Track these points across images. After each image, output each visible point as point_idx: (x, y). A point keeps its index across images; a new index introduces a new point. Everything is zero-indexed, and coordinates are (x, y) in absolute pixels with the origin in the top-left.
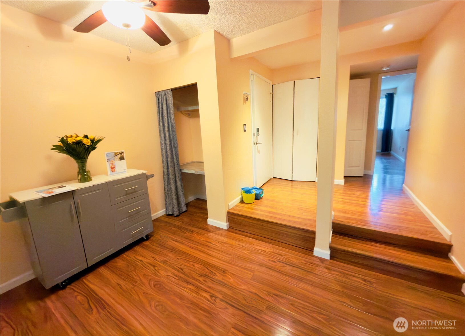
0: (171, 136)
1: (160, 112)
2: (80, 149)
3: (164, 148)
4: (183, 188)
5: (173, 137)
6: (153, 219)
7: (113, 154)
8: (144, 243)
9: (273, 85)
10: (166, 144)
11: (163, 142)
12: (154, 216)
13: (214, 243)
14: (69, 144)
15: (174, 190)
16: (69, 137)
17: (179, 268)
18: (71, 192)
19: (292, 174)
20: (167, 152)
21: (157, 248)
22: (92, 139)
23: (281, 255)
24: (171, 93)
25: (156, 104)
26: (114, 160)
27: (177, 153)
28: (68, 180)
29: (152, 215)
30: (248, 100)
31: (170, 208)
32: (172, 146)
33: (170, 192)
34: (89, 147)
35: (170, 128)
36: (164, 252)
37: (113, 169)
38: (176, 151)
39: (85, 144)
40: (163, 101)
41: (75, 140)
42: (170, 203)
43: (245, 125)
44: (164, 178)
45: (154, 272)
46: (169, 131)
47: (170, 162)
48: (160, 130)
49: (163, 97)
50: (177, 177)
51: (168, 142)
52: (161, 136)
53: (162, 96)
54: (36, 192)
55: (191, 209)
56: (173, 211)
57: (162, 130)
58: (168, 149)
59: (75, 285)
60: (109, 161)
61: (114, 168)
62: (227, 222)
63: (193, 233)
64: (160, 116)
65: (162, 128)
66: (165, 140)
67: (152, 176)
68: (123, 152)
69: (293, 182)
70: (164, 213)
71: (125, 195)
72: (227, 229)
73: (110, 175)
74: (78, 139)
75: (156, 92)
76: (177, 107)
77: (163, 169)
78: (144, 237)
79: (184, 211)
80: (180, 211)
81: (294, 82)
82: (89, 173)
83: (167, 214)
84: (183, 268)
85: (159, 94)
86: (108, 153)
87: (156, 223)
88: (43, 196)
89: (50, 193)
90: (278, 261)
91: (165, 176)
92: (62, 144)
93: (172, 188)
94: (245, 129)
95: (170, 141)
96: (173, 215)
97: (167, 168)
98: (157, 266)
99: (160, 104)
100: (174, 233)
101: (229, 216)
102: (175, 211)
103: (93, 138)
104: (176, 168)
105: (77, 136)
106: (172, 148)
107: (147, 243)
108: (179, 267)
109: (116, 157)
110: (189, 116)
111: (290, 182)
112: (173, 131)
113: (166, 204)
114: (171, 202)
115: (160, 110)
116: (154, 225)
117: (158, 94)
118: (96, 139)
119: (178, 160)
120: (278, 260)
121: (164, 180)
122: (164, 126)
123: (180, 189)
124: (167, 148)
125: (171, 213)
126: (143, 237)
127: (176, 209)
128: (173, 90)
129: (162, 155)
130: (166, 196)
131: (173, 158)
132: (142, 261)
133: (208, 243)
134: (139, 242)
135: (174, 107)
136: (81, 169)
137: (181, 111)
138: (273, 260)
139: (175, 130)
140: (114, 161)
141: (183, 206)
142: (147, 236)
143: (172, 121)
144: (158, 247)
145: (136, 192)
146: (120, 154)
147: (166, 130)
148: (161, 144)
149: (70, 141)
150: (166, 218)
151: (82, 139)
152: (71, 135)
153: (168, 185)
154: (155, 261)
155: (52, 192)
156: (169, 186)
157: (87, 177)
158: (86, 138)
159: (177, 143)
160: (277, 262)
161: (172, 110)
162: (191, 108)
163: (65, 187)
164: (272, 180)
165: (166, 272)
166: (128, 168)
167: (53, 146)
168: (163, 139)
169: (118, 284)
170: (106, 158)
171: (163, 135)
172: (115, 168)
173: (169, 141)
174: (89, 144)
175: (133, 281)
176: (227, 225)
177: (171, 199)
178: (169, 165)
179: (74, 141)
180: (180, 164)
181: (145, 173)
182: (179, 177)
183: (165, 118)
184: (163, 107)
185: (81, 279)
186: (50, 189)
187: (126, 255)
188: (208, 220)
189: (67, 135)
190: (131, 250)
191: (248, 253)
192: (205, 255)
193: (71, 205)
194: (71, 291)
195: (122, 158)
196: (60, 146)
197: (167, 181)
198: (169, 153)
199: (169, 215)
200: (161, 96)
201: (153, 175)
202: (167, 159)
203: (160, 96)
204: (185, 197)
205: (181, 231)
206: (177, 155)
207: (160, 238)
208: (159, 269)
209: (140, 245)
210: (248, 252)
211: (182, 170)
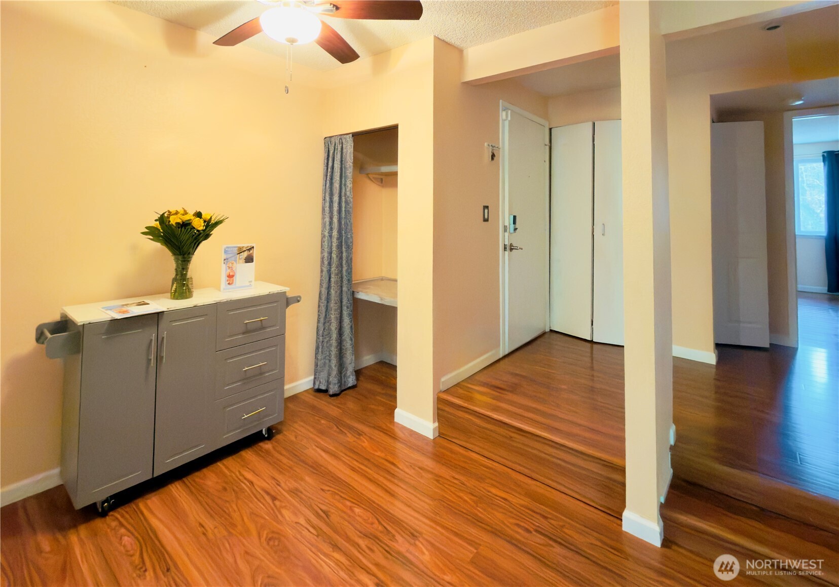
0: (343, 223)
1: (329, 174)
2: (185, 236)
3: (326, 243)
4: (353, 332)
5: (346, 224)
6: (287, 394)
7: (236, 251)
8: (261, 444)
9: (550, 129)
10: (331, 236)
11: (326, 234)
12: (289, 389)
13: (400, 467)
14: (170, 226)
15: (336, 336)
16: (173, 215)
17: (321, 509)
18: (156, 315)
19: (592, 325)
20: (330, 253)
21: (285, 460)
22: (207, 220)
23: (545, 518)
24: (352, 140)
25: (323, 159)
26: (236, 261)
27: (349, 256)
28: (155, 292)
29: (286, 387)
30: (495, 158)
31: (323, 376)
32: (341, 242)
33: (328, 339)
34: (200, 234)
35: (343, 205)
36: (297, 470)
37: (232, 279)
38: (348, 253)
39: (196, 228)
40: (337, 154)
41: (181, 219)
42: (325, 364)
43: (486, 207)
44: (319, 306)
45: (272, 512)
46: (340, 211)
47: (333, 275)
48: (323, 210)
49: (336, 147)
50: (345, 308)
51: (335, 233)
52: (325, 220)
53: (335, 145)
54: (103, 308)
55: (366, 385)
56: (328, 383)
57: (327, 209)
58: (334, 249)
59: (124, 513)
60: (227, 262)
61: (233, 276)
62: (434, 422)
63: (361, 437)
64: (328, 182)
65: (327, 204)
66: (331, 229)
67: (297, 300)
68: (253, 247)
69: (595, 346)
70: (310, 386)
71: (244, 333)
72: (434, 439)
73: (224, 289)
74: (186, 218)
75: (325, 138)
76: (359, 166)
77: (320, 288)
78: (264, 433)
79: (350, 385)
80: (341, 384)
81: (594, 123)
82: (191, 282)
83: (316, 387)
84: (329, 512)
85: (331, 142)
86: (228, 248)
87: (291, 405)
88: (112, 317)
89: (124, 312)
90: (536, 531)
91: (322, 303)
92: (159, 225)
93: (331, 330)
94: (486, 217)
95: (340, 232)
96: (326, 391)
97: (327, 286)
98: (279, 497)
99: (330, 160)
100: (322, 432)
101: (440, 406)
102: (332, 384)
103: (209, 218)
104: (345, 289)
105: (186, 213)
106: (341, 246)
107: (267, 446)
108: (324, 508)
109: (240, 256)
110: (380, 184)
111: (588, 345)
112: (347, 211)
113: (316, 365)
114: (327, 361)
115: (329, 170)
116: (286, 408)
117: (328, 140)
118: (213, 222)
119: (350, 272)
120: (538, 529)
121: (319, 311)
122: (331, 202)
123: (348, 336)
124: (332, 245)
125: (323, 387)
126: (262, 430)
127: (334, 379)
128: (356, 135)
129: (323, 258)
130: (317, 348)
131: (342, 267)
132: (252, 483)
133: (389, 465)
134: (252, 441)
135: (354, 166)
136: (179, 273)
137: (367, 174)
138: (526, 526)
139: (350, 210)
140: (235, 263)
141: (349, 373)
142: (269, 430)
143: (348, 193)
144: (288, 459)
145: (263, 328)
146: (248, 250)
147: (334, 208)
148: (323, 236)
149: (173, 220)
150: (313, 398)
151: (192, 218)
152: (176, 211)
153: (324, 323)
154: (277, 486)
155: (127, 312)
156: (327, 325)
157: (186, 289)
158: (198, 217)
159: (352, 237)
160: (534, 533)
161: (349, 172)
162: (385, 169)
163: (148, 304)
164: (546, 336)
165: (295, 514)
166: (255, 280)
167: (146, 228)
168: (328, 227)
169: (201, 525)
170: (224, 256)
171: (327, 220)
172: (234, 278)
173: (338, 232)
174: (201, 228)
175: (230, 524)
176: (433, 429)
177: (328, 354)
178: (333, 280)
179: (179, 221)
180: (353, 280)
181: (285, 292)
182: (348, 307)
183: (336, 185)
184: (335, 165)
185: (137, 501)
186: (125, 306)
187: (224, 465)
188: (396, 411)
189: (171, 211)
190: (234, 457)
191: (471, 499)
192: (379, 492)
193: (151, 340)
194: (114, 524)
195: (249, 259)
196: (156, 229)
197: (324, 314)
198: (334, 256)
199: (319, 391)
200: (333, 145)
201: (299, 298)
202: (331, 268)
203: (331, 146)
204: (357, 353)
205: (338, 430)
206: (350, 261)
207: (293, 439)
208: (281, 507)
209: (254, 447)
210: (473, 497)
211: (355, 293)
